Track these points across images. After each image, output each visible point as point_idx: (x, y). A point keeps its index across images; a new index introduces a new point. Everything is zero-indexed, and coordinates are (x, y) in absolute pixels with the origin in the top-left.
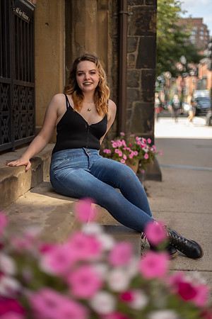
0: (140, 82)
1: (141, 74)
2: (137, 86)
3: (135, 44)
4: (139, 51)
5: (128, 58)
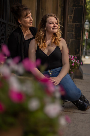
0: (74, 30)
1: (74, 26)
2: (73, 31)
3: (72, 11)
4: (74, 15)
5: (68, 18)
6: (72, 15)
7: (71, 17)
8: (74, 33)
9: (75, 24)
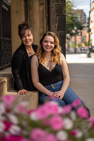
0: (59, 38)
4: (58, 24)
5: (53, 27)
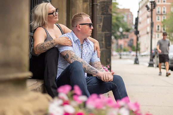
0: (104, 39)
3: (101, 20)
6: (101, 24)
7: (100, 25)
8: (104, 42)
9: (105, 33)
